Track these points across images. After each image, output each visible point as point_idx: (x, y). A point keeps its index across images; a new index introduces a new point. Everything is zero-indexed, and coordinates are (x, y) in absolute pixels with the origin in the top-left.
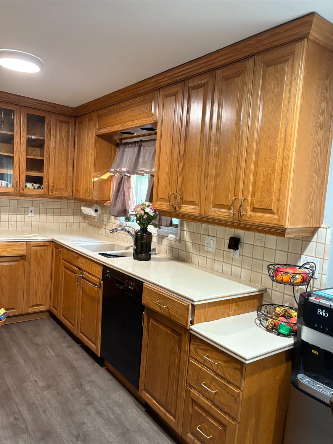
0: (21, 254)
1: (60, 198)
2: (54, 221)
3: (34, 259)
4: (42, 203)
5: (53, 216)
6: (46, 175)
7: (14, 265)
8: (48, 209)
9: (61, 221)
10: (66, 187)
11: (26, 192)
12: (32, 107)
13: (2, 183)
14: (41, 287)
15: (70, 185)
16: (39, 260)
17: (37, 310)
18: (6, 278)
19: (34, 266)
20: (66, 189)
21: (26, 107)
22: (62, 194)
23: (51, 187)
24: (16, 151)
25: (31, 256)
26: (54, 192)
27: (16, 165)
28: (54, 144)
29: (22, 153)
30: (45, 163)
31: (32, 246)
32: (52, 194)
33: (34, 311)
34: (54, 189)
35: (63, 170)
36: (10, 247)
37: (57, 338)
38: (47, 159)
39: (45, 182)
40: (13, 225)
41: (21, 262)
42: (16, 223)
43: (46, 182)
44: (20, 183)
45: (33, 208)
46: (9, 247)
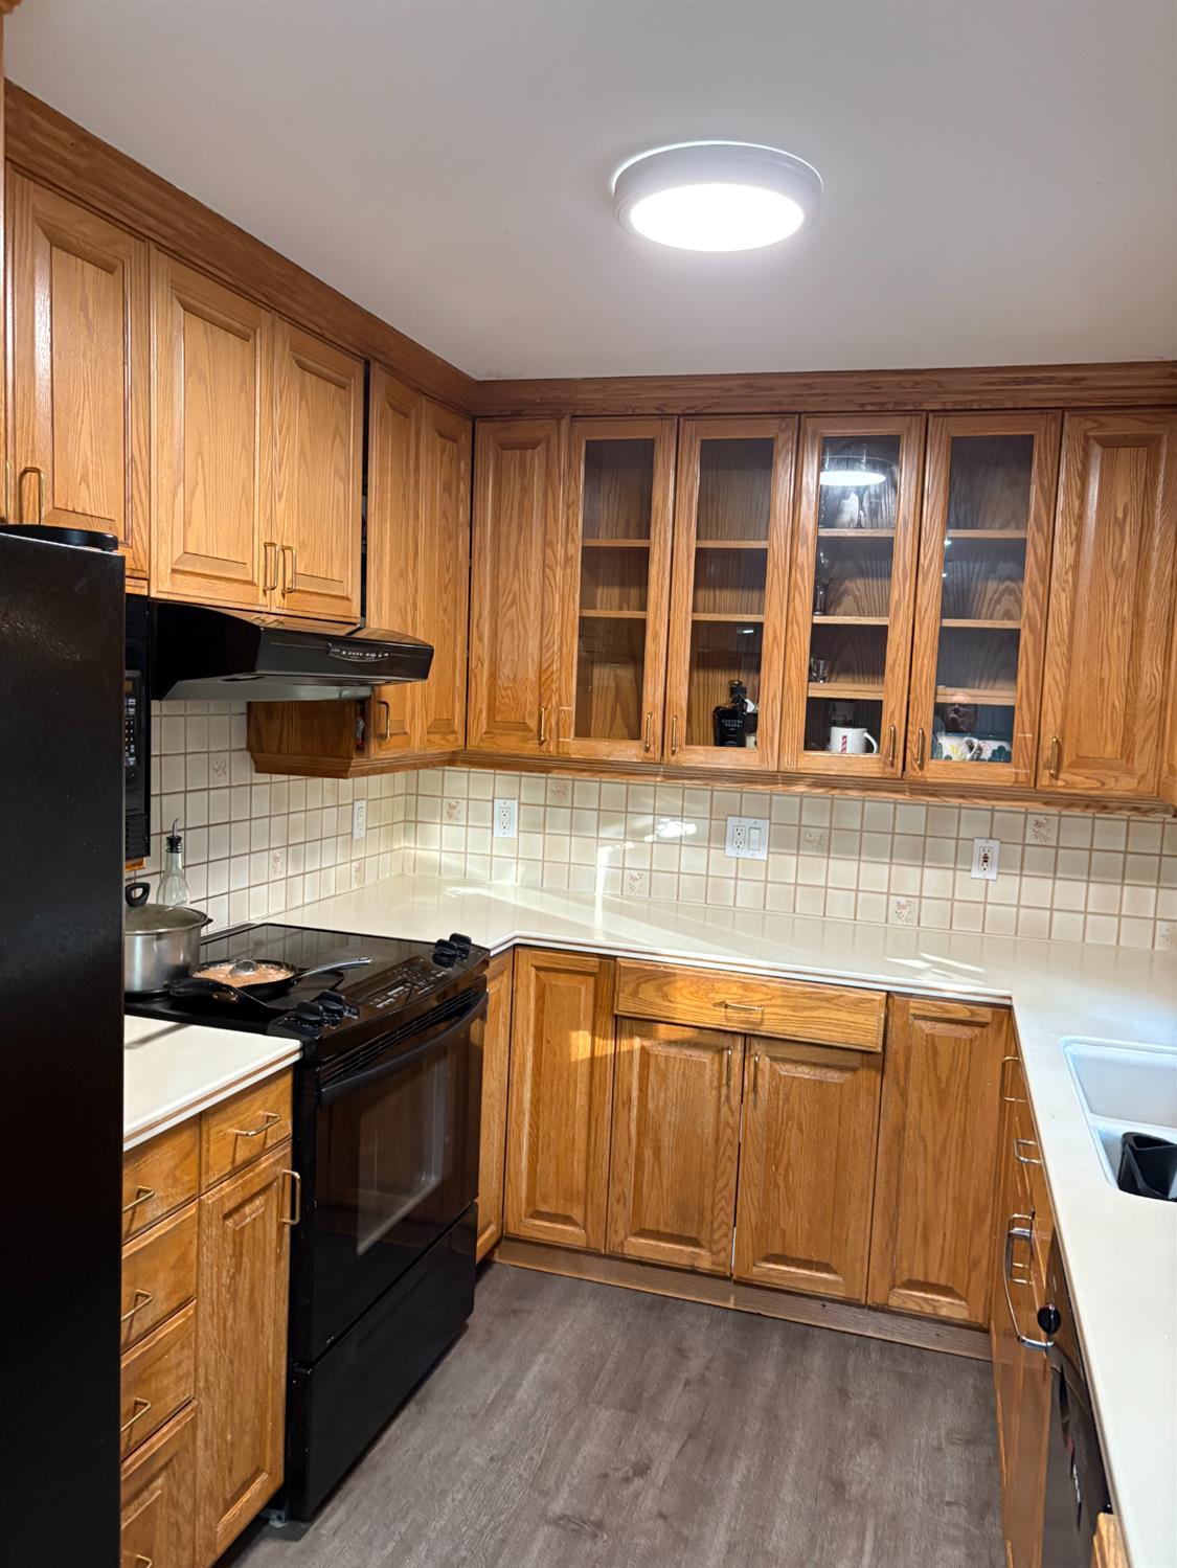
0: (861, 1042)
1: (1098, 804)
2: (1090, 909)
3: (923, 1074)
4: (1038, 824)
5: (1084, 884)
6: (1024, 697)
7: (836, 1085)
8: (1061, 851)
9: (1124, 912)
10: (1127, 753)
11: (934, 772)
12: (976, 407)
13: (844, 737)
14: (950, 1208)
15: (1145, 741)
16: (943, 1085)
17: (928, 1309)
18: (801, 1130)
19: (921, 1105)
20: (1124, 760)
21: (950, 411)
22: (1103, 784)
23: (1047, 753)
24: (898, 603)
25: (908, 1060)
26: (1062, 776)
27: (895, 661)
28: (1070, 551)
29: (923, 610)
30: (1026, 643)
31: (916, 1017)
32: (1051, 785)
33: (918, 1309)
34: (1066, 763)
35: (1114, 670)
36: (818, 1008)
37: (947, 1499)
38: (1032, 630)
39: (1022, 732)
40: (904, 907)
41: (866, 1077)
42: (917, 900)
43: (1024, 733)
44: (909, 736)
45: (995, 844)
46: (813, 1003)
